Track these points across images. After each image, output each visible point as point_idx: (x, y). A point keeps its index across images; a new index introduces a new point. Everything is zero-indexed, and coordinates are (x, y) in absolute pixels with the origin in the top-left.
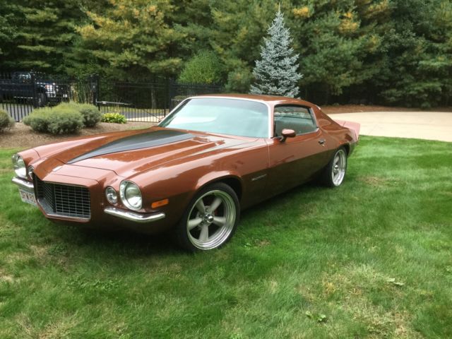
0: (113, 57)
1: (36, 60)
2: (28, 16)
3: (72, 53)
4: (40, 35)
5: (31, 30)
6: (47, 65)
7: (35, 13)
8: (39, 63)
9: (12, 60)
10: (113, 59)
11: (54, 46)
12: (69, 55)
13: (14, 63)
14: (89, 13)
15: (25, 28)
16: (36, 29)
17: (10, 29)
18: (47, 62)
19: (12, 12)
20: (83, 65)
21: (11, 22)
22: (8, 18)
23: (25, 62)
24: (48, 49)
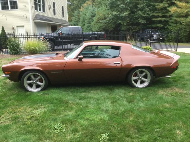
0: (184, 20)
1: (158, 24)
2: (157, 7)
3: (172, 20)
4: (161, 13)
5: (158, 12)
6: (162, 26)
7: (159, 5)
8: (159, 25)
9: (150, 25)
10: (183, 21)
11: (166, 18)
12: (171, 21)
13: (151, 26)
14: (176, 2)
15: (156, 11)
16: (160, 11)
17: (150, 13)
18: (162, 25)
19: (152, 6)
20: (175, 25)
21: (150, 10)
22: (149, 9)
23: (154, 25)
24: (163, 19)
